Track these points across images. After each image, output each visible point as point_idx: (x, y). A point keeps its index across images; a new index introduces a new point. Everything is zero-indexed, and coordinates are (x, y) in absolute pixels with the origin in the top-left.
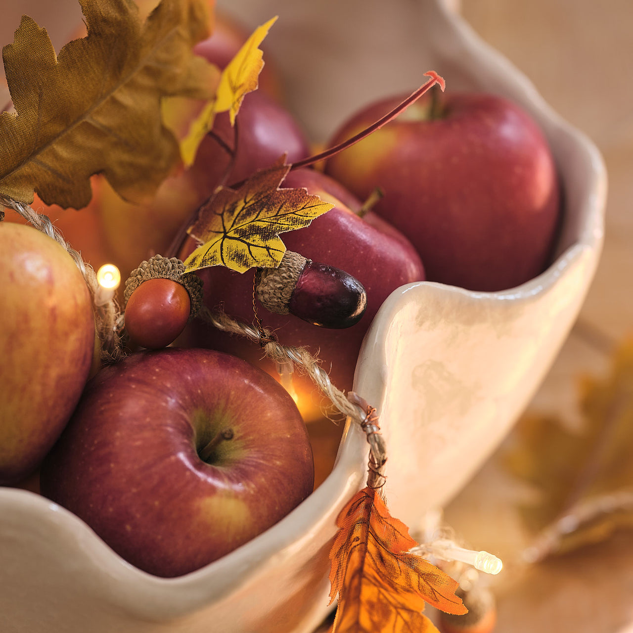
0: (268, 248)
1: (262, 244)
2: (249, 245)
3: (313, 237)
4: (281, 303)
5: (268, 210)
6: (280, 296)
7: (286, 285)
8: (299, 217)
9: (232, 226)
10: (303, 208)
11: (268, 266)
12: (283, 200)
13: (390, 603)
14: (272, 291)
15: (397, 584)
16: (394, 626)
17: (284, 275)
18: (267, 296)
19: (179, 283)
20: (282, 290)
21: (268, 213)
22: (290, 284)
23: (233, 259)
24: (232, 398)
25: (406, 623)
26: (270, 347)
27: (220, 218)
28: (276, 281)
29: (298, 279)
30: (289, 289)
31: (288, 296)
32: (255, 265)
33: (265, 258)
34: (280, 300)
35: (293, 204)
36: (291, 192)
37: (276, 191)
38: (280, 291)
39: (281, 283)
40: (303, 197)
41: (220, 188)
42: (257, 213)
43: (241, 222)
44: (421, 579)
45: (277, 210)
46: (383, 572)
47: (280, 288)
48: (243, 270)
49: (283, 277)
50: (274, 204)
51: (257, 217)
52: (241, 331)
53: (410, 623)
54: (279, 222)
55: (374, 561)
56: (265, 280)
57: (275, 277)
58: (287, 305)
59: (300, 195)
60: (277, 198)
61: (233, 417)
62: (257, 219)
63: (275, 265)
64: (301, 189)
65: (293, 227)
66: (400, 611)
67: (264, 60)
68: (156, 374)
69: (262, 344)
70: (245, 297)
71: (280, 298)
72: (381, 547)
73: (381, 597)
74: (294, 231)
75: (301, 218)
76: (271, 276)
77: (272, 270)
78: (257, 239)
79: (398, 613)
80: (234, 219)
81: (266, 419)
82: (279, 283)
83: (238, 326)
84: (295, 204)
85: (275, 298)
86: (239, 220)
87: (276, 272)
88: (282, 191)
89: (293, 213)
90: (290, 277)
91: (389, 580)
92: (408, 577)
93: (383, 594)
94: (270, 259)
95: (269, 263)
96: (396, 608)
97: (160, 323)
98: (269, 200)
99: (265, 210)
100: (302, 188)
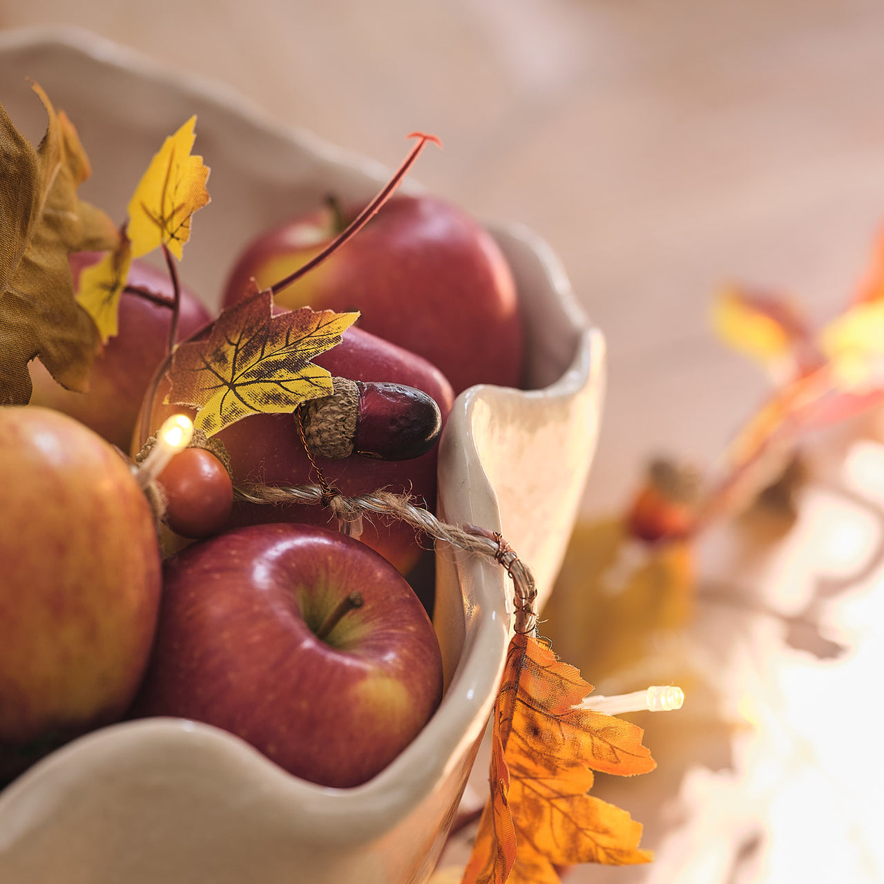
0: (307, 379)
1: (294, 376)
2: (278, 382)
3: (336, 362)
4: (345, 438)
5: (273, 343)
6: (343, 429)
7: (347, 414)
8: (321, 337)
9: (234, 374)
10: (318, 328)
11: (321, 396)
12: (286, 326)
13: (540, 795)
14: (332, 426)
15: (559, 758)
16: (551, 824)
17: (342, 402)
18: (325, 435)
19: (208, 450)
20: (344, 421)
21: (275, 346)
22: (351, 412)
23: (266, 403)
24: (331, 564)
25: (565, 815)
26: (338, 502)
27: (208, 371)
28: (334, 412)
29: (359, 404)
30: (353, 417)
31: (353, 428)
32: (302, 400)
33: (309, 389)
34: (344, 435)
35: (302, 327)
36: (291, 316)
37: (272, 319)
38: (343, 423)
39: (342, 413)
40: (310, 317)
41: (175, 347)
42: (261, 349)
43: (244, 365)
44: (596, 740)
45: (285, 339)
46: (538, 749)
47: (343, 420)
48: (290, 409)
49: (343, 404)
50: (277, 334)
51: (262, 354)
52: (288, 495)
53: (570, 815)
54: (299, 349)
55: (523, 739)
56: (318, 415)
57: (332, 407)
58: (352, 440)
59: (304, 316)
60: (277, 327)
61: (339, 588)
62: (263, 357)
63: (329, 392)
64: (302, 310)
65: (323, 348)
66: (554, 801)
67: (208, 165)
68: (235, 557)
69: (325, 501)
70: (276, 456)
71: (344, 433)
72: (537, 713)
73: (527, 791)
74: (326, 352)
75: (324, 337)
76: (327, 408)
77: (325, 400)
78: (284, 373)
79: (553, 806)
80: (231, 365)
81: (378, 580)
82: (339, 413)
83: (281, 491)
84: (304, 327)
85: (337, 434)
86: (240, 365)
87: (331, 401)
88: (278, 317)
89: (308, 336)
90: (349, 402)
91: (547, 757)
92: (575, 743)
93: (529, 787)
94: (318, 388)
95: (318, 392)
96: (548, 799)
97: (208, 499)
98: (268, 331)
99: (269, 343)
100: (303, 308)
